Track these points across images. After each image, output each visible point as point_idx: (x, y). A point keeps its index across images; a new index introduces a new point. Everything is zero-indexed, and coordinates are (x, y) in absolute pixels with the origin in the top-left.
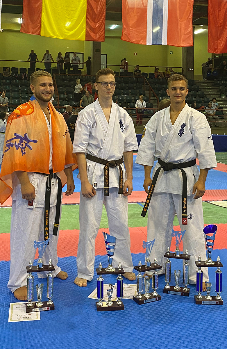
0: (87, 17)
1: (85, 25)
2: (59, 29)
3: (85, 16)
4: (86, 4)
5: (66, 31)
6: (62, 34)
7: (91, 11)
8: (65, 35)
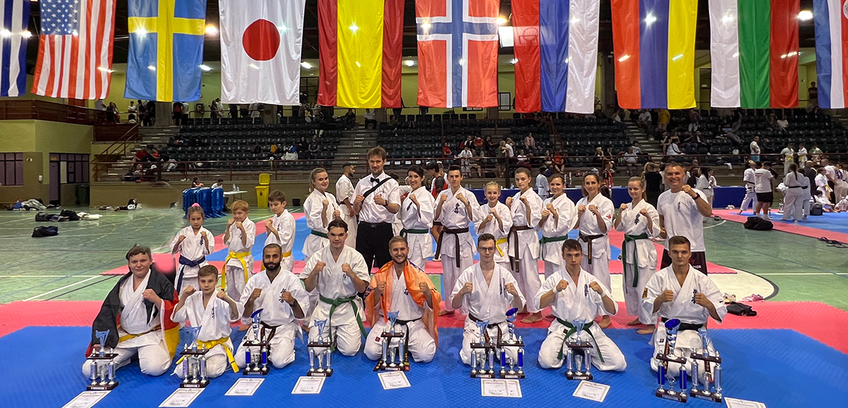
0: (382, 85)
1: (380, 93)
2: (355, 99)
3: (380, 83)
4: (381, 71)
5: (361, 100)
6: (358, 103)
7: (386, 79)
8: (361, 104)
